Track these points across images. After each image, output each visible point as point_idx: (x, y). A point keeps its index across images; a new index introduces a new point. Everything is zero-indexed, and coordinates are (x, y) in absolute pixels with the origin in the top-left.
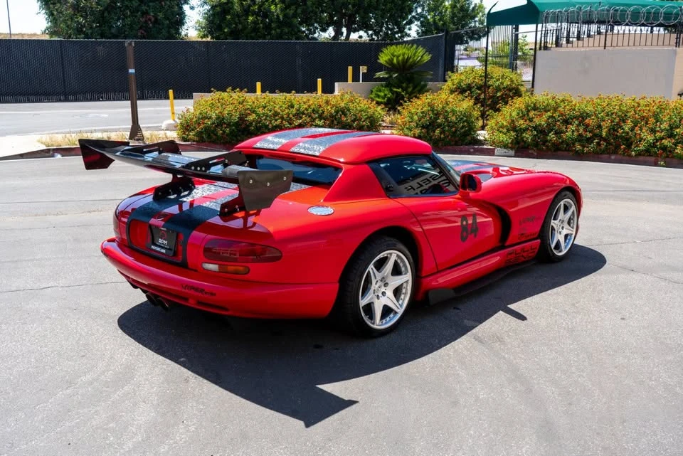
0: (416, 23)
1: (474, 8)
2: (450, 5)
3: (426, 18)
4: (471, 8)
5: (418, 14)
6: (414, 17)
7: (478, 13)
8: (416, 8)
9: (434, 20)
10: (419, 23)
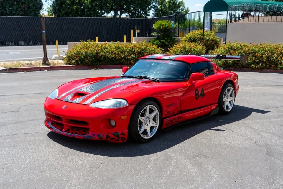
0: (152, 9)
2: (168, 1)
3: (157, 7)
4: (178, 3)
5: (153, 5)
6: (152, 7)
7: (181, 6)
8: (153, 2)
9: (162, 9)
10: (154, 10)
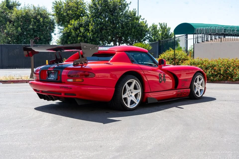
0: (147, 40)
1: (171, 34)
2: (161, 33)
3: (151, 38)
4: (169, 34)
5: (148, 37)
6: (146, 38)
8: (147, 34)
9: (155, 39)
10: (148, 40)
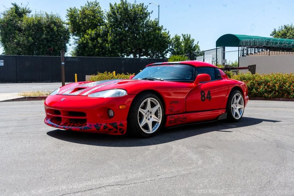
0: (169, 52)
4: (193, 47)
5: (170, 49)
7: (196, 49)
8: (169, 46)
